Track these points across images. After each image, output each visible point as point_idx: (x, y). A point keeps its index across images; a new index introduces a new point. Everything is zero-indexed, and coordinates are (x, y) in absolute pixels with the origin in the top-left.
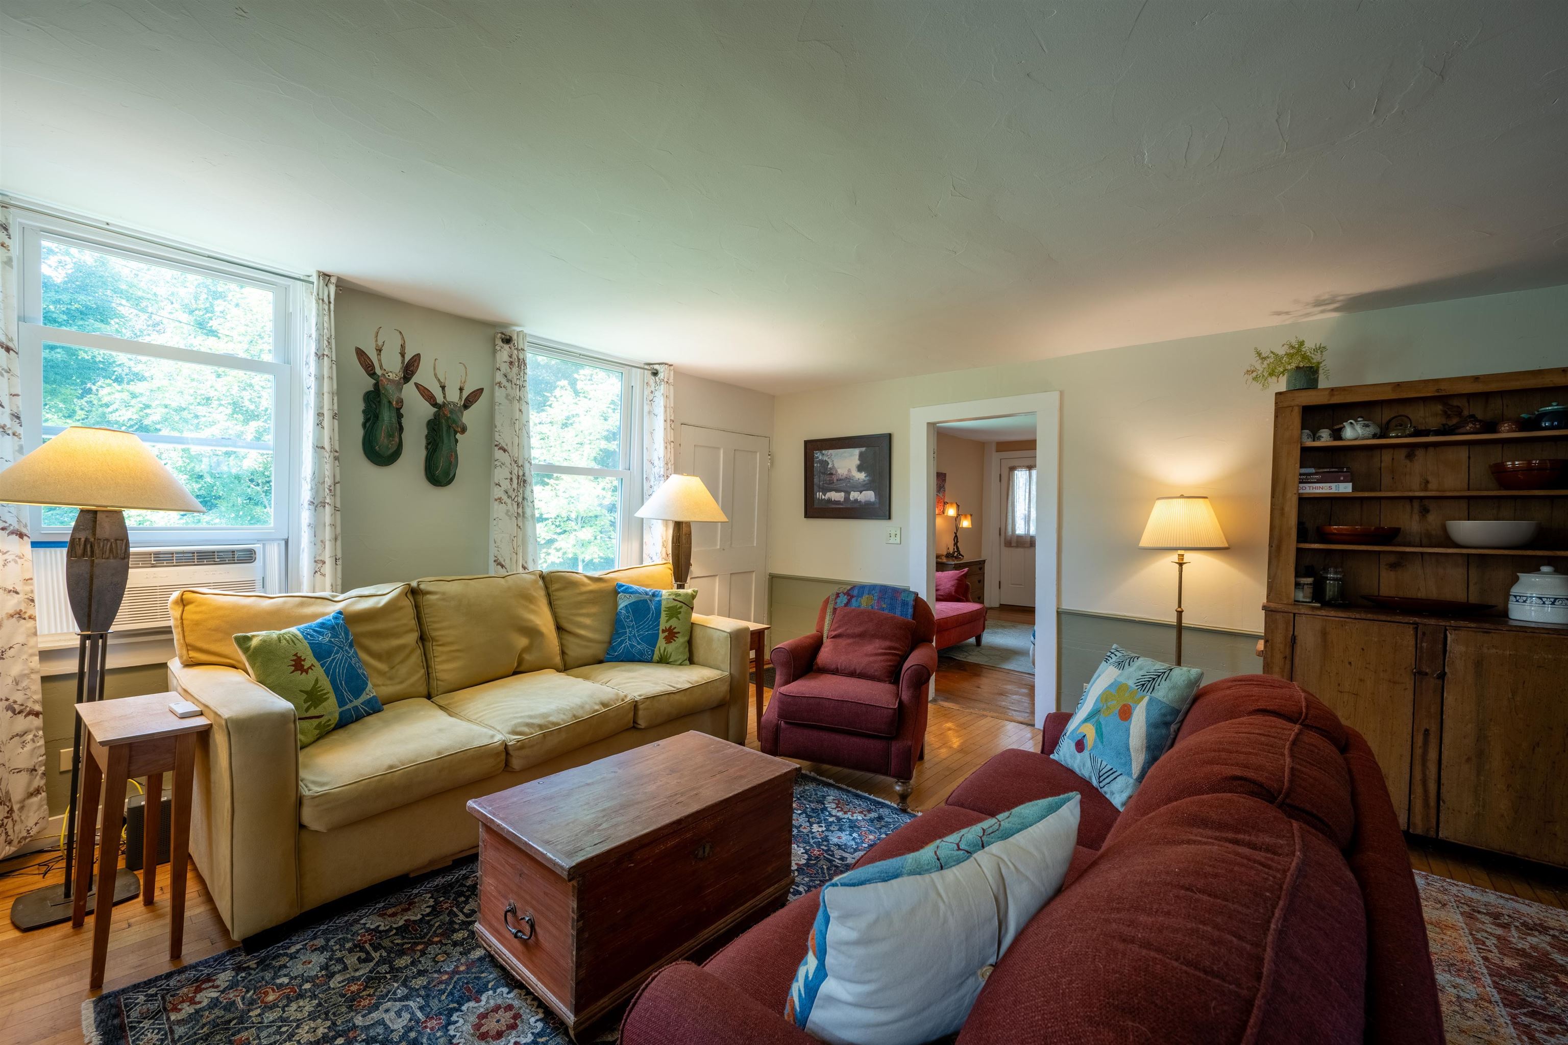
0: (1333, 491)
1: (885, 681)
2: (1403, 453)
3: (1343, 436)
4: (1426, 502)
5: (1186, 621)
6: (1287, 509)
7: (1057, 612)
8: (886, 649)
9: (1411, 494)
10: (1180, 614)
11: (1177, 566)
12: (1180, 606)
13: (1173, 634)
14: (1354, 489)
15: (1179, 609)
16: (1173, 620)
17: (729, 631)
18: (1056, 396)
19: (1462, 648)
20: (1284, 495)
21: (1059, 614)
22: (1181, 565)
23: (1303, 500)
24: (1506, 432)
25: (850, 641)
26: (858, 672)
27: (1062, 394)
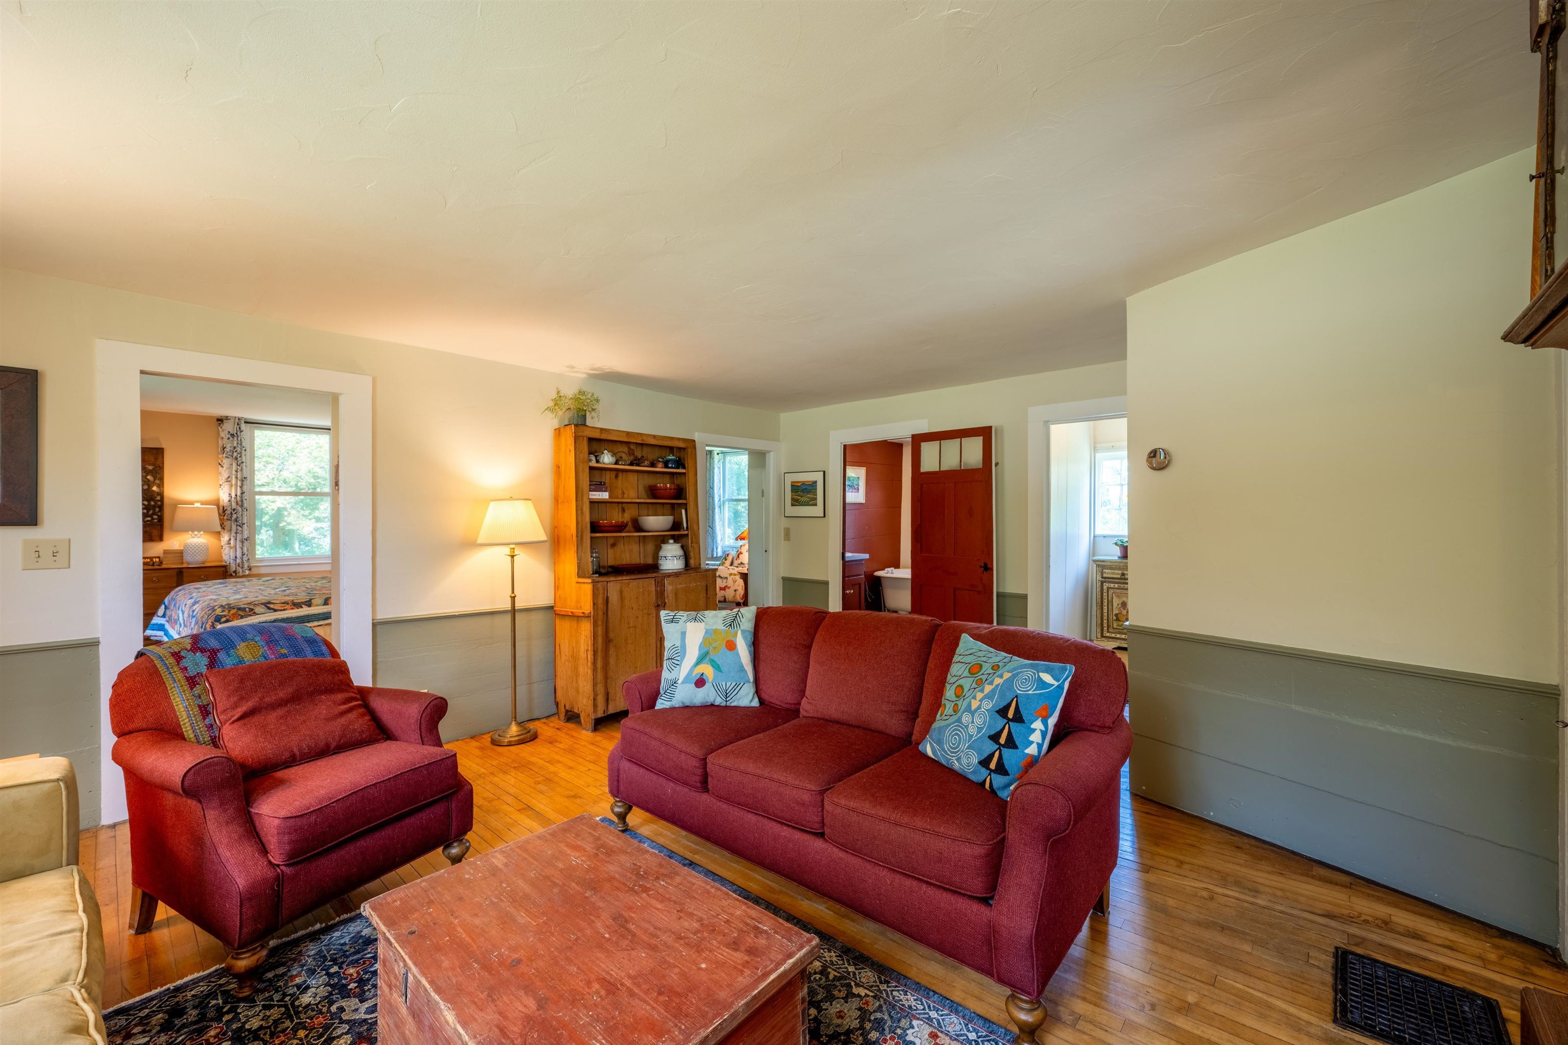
0: (600, 497)
1: (380, 739)
2: (614, 473)
3: (601, 461)
4: (624, 505)
5: (518, 605)
6: (584, 509)
7: (373, 623)
8: (344, 703)
9: (618, 500)
10: (513, 598)
11: (510, 558)
12: (513, 592)
13: (508, 618)
14: (610, 497)
15: (513, 595)
16: (508, 606)
17: (56, 776)
18: (368, 380)
19: (671, 587)
20: (582, 500)
21: (374, 625)
22: (513, 557)
23: (593, 503)
24: (660, 468)
25: (280, 712)
26: (333, 746)
27: (374, 380)
